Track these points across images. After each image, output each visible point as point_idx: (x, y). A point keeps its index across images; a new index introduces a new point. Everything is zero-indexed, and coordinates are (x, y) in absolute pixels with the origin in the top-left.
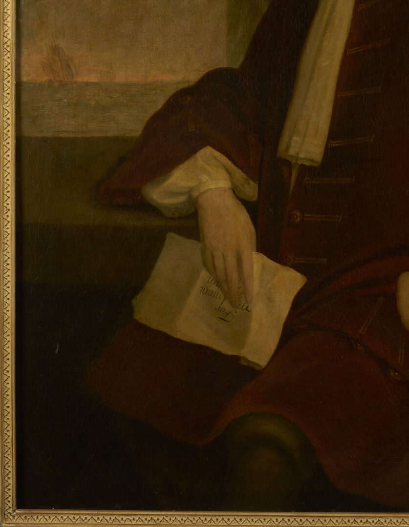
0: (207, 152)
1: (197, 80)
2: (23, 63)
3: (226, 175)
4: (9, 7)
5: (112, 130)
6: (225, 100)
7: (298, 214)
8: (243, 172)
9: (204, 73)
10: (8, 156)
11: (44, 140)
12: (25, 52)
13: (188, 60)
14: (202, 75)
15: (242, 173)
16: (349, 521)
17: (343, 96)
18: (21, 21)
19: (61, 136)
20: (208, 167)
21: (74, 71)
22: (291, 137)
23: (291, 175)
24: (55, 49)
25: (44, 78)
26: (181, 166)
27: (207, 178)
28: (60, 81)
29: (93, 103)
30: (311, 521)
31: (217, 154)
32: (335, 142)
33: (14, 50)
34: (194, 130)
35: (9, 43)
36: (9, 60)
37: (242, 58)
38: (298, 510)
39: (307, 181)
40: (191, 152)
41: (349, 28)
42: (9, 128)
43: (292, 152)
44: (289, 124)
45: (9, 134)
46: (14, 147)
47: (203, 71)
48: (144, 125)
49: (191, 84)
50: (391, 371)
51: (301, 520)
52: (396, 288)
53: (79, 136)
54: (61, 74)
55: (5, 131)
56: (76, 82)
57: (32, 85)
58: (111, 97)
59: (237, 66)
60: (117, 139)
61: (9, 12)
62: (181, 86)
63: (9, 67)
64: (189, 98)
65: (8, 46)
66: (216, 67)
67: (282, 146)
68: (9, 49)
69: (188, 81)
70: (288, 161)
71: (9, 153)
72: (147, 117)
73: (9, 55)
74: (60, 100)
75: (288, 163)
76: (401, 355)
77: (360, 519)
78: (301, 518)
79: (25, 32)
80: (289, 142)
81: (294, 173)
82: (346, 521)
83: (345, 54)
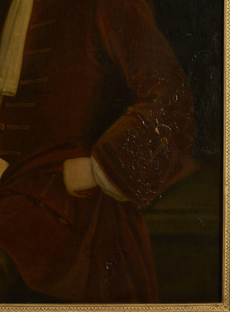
7: (3, 125)
16: (37, 309)
30: (15, 309)
32: (24, 82)
38: (7, 302)
39: (8, 105)
41: (31, 13)
50: (61, 219)
51: (9, 308)
52: (63, 168)
76: (67, 209)
77: (44, 308)
78: (9, 307)
81: (0, 101)
82: (36, 309)
83: (29, 29)
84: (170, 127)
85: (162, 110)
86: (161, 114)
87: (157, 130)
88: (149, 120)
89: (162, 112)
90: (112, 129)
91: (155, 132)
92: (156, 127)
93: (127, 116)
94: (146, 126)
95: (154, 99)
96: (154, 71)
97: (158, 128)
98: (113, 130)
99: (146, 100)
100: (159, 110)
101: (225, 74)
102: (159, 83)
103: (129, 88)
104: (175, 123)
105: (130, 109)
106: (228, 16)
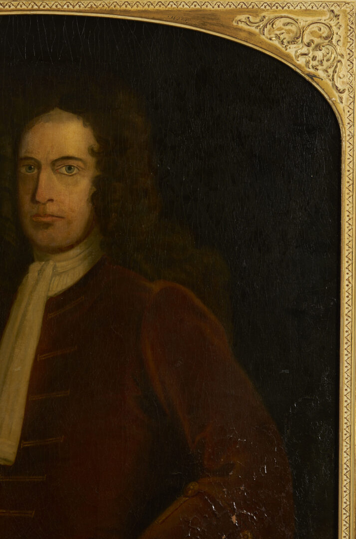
17: (34, 399)
32: (28, 442)
39: (2, 479)
83: (35, 360)
84: (255, 514)
85: (242, 488)
86: (241, 494)
87: (234, 519)
88: (222, 503)
89: (243, 492)
90: (164, 518)
91: (232, 522)
92: (233, 515)
93: (188, 497)
94: (217, 513)
95: (230, 472)
96: (231, 428)
97: (237, 516)
98: (167, 518)
99: (218, 473)
100: (237, 488)
101: (340, 433)
102: (238, 447)
103: (190, 453)
104: (263, 509)
105: (193, 486)
106: (346, 343)
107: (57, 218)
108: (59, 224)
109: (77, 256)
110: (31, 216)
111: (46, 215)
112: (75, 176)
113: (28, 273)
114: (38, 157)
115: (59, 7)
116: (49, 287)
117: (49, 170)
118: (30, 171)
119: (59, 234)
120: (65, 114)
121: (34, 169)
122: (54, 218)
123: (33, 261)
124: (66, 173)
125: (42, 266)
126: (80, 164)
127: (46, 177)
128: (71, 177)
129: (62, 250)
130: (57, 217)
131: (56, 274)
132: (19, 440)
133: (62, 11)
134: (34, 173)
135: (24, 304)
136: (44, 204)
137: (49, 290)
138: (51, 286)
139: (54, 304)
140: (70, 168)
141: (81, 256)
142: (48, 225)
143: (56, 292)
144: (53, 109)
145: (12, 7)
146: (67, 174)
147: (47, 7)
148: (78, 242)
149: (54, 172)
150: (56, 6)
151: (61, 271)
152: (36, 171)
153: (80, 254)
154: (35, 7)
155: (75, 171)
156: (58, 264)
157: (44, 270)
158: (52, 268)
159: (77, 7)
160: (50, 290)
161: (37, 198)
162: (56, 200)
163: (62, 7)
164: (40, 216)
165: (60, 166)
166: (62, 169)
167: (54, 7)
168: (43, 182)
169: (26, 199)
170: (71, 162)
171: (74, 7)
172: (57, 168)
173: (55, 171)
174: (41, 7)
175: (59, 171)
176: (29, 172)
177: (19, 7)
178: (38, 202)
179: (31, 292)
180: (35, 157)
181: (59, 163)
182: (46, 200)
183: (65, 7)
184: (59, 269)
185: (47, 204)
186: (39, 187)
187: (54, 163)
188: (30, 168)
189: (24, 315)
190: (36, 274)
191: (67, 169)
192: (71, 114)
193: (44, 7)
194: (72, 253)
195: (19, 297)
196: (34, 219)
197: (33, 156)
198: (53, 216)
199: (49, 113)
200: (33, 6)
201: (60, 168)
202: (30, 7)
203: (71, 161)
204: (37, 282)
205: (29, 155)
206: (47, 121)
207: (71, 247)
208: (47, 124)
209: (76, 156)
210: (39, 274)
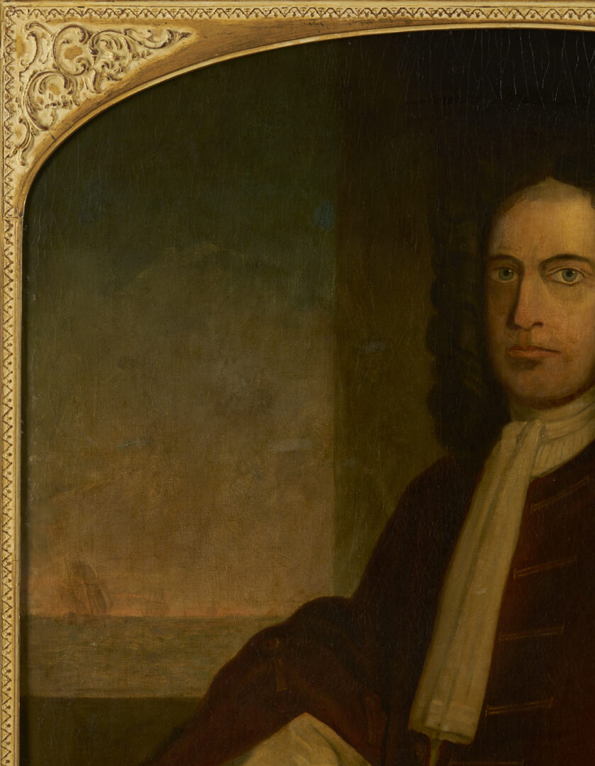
0: (305, 721)
1: (290, 615)
2: (31, 589)
3: (332, 756)
4: (11, 505)
5: (164, 689)
6: (332, 645)
8: (358, 751)
9: (300, 605)
10: (9, 726)
11: (63, 702)
12: (34, 571)
13: (276, 585)
14: (297, 608)
15: (356, 754)
17: (507, 639)
18: (29, 525)
19: (88, 696)
20: (307, 745)
21: (107, 600)
22: (429, 701)
23: (429, 756)
24: (79, 568)
25: (63, 611)
26: (265, 742)
27: (304, 760)
28: (87, 616)
29: (135, 647)
31: (320, 725)
33: (18, 570)
34: (285, 689)
35: (10, 560)
36: (10, 585)
37: (356, 583)
39: (453, 765)
40: (280, 722)
41: (517, 540)
42: (10, 685)
43: (431, 722)
44: (426, 681)
45: (11, 694)
46: (17, 713)
47: (299, 602)
48: (211, 682)
49: (280, 621)
53: (113, 696)
54: (88, 605)
55: (5, 690)
56: (109, 617)
57: (45, 620)
58: (162, 640)
59: (349, 594)
60: (170, 702)
61: (11, 514)
62: (267, 624)
63: (11, 594)
64: (278, 642)
65: (9, 564)
66: (318, 597)
67: (416, 714)
68: (10, 568)
69: (276, 617)
70: (425, 735)
71: (10, 722)
72: (215, 669)
73: (10, 577)
74: (86, 643)
75: (424, 739)
79: (34, 541)
80: (427, 708)
81: (434, 754)
83: (510, 579)
107: (548, 353)
108: (551, 361)
109: (579, 413)
110: (506, 349)
111: (531, 348)
112: (577, 286)
113: (500, 439)
114: (519, 255)
115: (557, 17)
116: (534, 461)
117: (536, 275)
118: (504, 277)
119: (550, 378)
120: (563, 188)
121: (512, 273)
122: (543, 353)
123: (508, 420)
124: (563, 281)
125: (524, 429)
126: (586, 266)
127: (531, 285)
128: (572, 288)
129: (555, 403)
130: (548, 350)
131: (544, 440)
132: (482, 703)
133: (560, 23)
134: (512, 280)
135: (493, 488)
136: (528, 330)
137: (533, 466)
138: (537, 460)
139: (540, 489)
140: (569, 273)
141: (586, 412)
142: (533, 364)
143: (545, 470)
144: (544, 179)
145: (482, 17)
146: (566, 282)
147: (537, 17)
148: (581, 391)
149: (544, 280)
150: (552, 16)
151: (553, 437)
152: (515, 277)
153: (584, 410)
154: (519, 17)
155: (578, 278)
156: (548, 426)
157: (526, 435)
158: (538, 432)
159: (585, 18)
160: (536, 466)
161: (517, 321)
162: (547, 324)
163: (561, 17)
164: (521, 349)
165: (553, 269)
166: (557, 274)
167: (548, 17)
168: (527, 294)
169: (499, 321)
170: (572, 264)
171: (579, 17)
172: (550, 273)
173: (546, 278)
174: (528, 17)
175: (552, 277)
176: (504, 280)
177: (492, 17)
178: (518, 327)
179: (506, 470)
180: (514, 256)
181: (552, 265)
182: (531, 324)
183: (567, 17)
184: (550, 434)
185: (533, 331)
186: (520, 303)
187: (544, 265)
188: (506, 273)
189: (494, 506)
190: (514, 440)
191: (565, 274)
192: (572, 188)
193: (533, 17)
194: (571, 408)
195: (485, 477)
196: (511, 353)
197: (511, 253)
198: (541, 349)
199: (537, 186)
200: (514, 16)
201: (555, 273)
202: (510, 17)
203: (571, 262)
204: (515, 453)
205: (504, 252)
206: (535, 199)
207: (570, 398)
208: (534, 203)
209: (580, 255)
210: (517, 441)
